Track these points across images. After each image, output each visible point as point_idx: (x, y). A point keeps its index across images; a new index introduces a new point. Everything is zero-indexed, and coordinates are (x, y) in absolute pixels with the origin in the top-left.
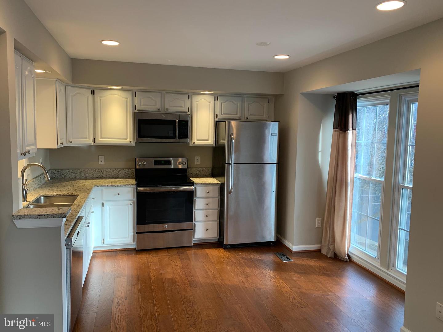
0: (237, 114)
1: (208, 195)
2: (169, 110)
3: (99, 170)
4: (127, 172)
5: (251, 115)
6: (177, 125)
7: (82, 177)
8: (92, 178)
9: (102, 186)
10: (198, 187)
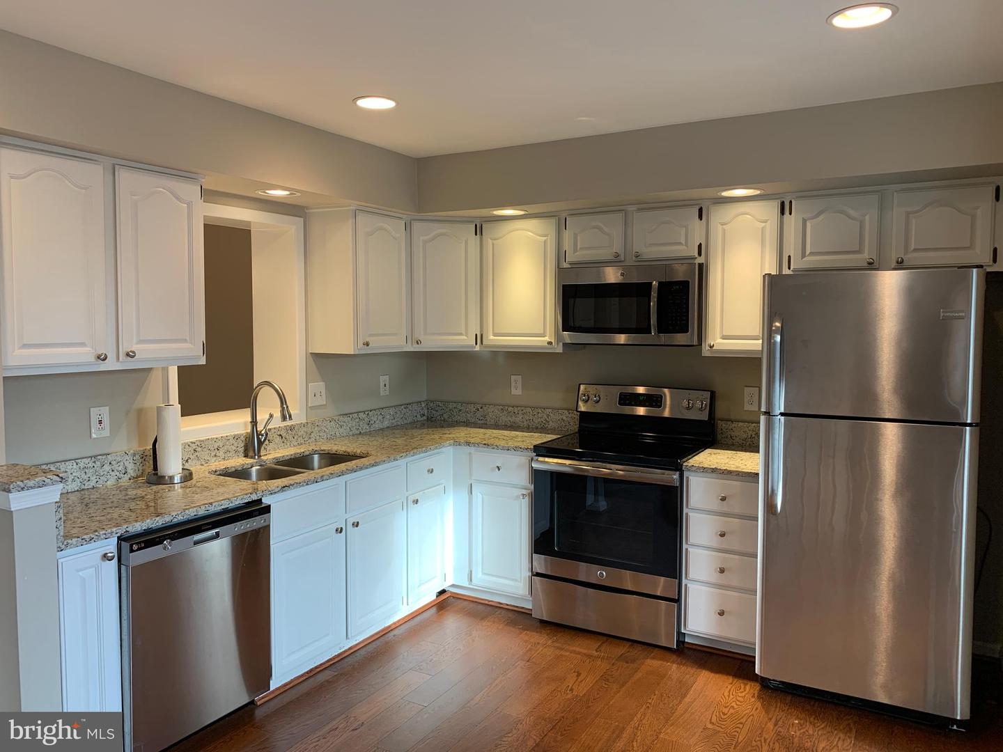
0: (859, 252)
1: (725, 507)
2: (645, 257)
3: (510, 409)
4: (564, 418)
5: (916, 250)
6: (656, 295)
7: (479, 422)
8: (497, 426)
9: (468, 444)
10: (695, 478)
